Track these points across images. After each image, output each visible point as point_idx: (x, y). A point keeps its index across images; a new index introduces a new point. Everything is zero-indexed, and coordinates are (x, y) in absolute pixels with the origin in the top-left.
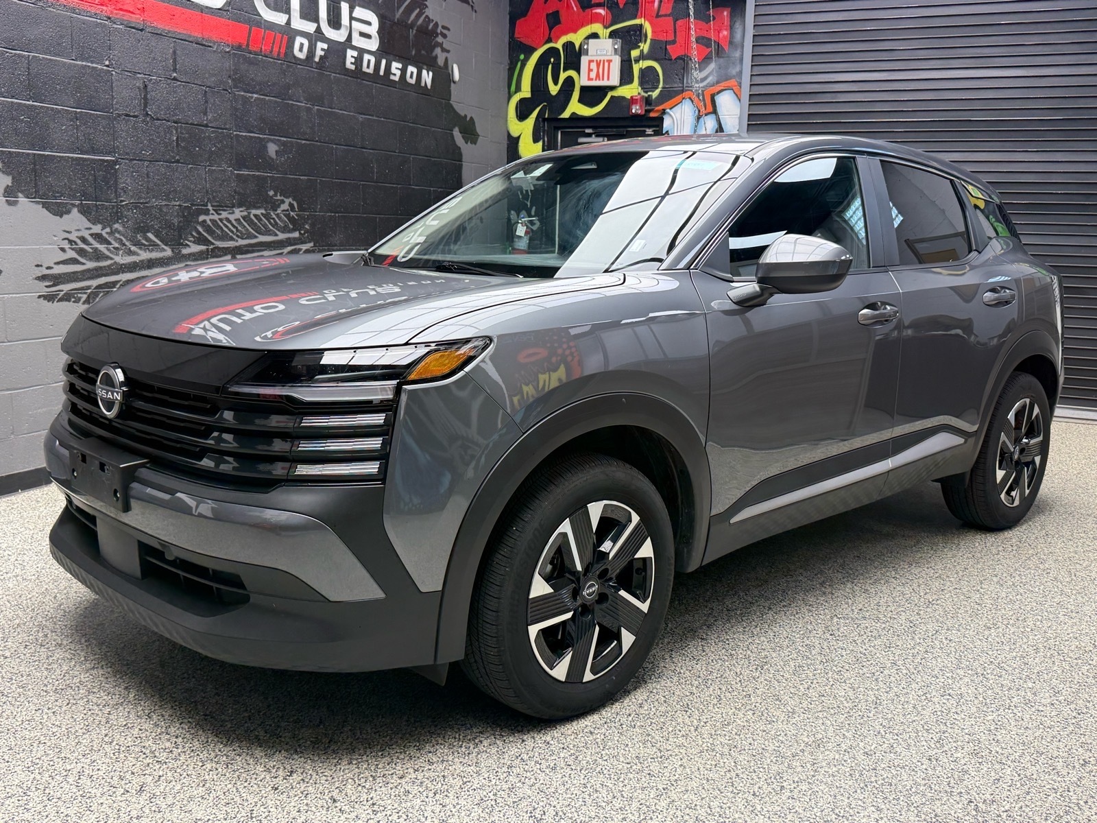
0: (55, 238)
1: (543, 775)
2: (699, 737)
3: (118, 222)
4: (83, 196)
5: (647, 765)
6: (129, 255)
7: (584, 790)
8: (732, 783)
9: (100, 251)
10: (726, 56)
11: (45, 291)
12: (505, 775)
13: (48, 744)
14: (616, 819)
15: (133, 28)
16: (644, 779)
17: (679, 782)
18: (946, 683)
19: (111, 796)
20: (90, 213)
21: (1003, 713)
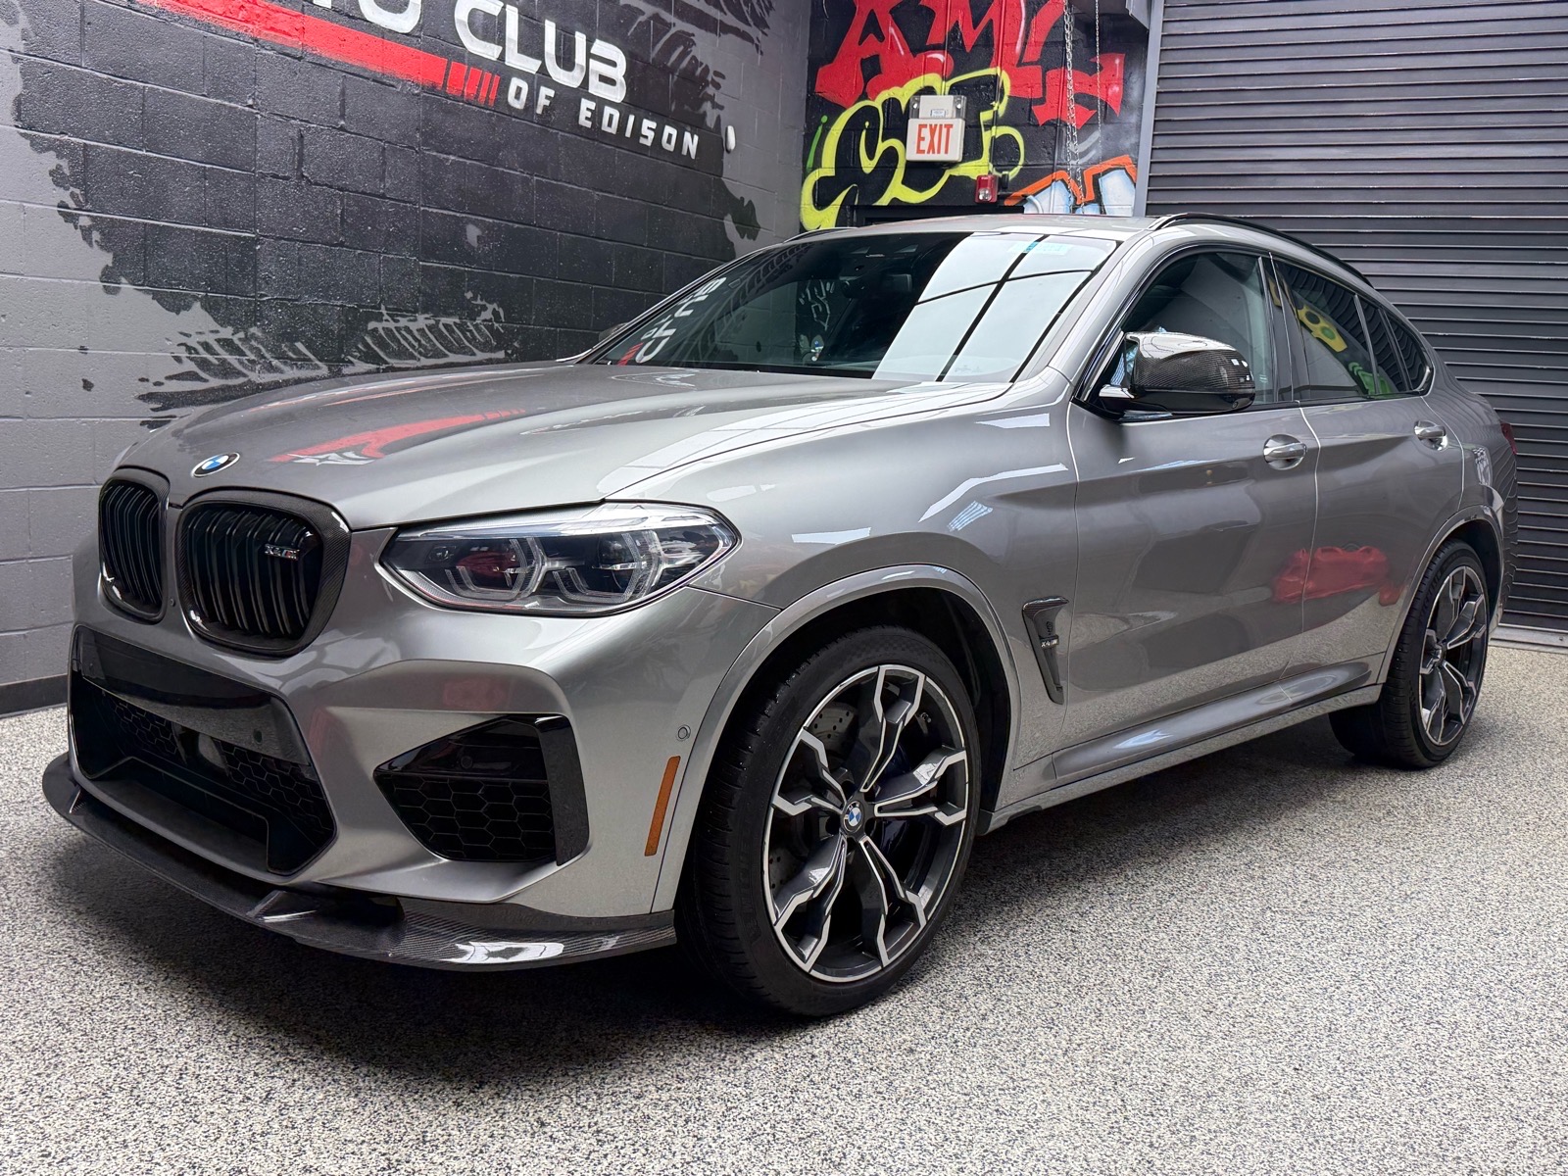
0: (168, 343)
1: (843, 1103)
2: (1070, 1064)
3: (255, 325)
4: (209, 286)
5: (994, 1098)
6: (269, 371)
7: (903, 1128)
8: (1119, 1128)
9: (229, 363)
10: (1117, 121)
11: (151, 416)
12: (787, 1101)
13: (138, 1031)
14: (948, 1169)
15: (288, 55)
16: (989, 1117)
17: (1041, 1124)
18: (1432, 1006)
19: (225, 1103)
20: (218, 310)
21: (1518, 1052)
